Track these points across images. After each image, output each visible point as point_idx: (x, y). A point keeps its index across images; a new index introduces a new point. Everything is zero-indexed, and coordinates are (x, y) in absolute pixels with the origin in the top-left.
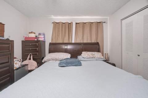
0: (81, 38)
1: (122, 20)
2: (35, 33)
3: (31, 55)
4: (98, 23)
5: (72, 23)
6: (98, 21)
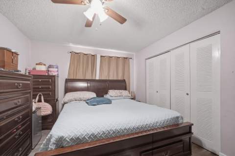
0: (106, 74)
1: (146, 59)
2: (45, 65)
3: (40, 95)
5: (96, 55)
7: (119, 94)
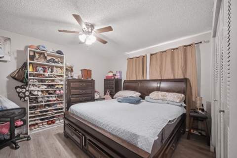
5: (146, 55)
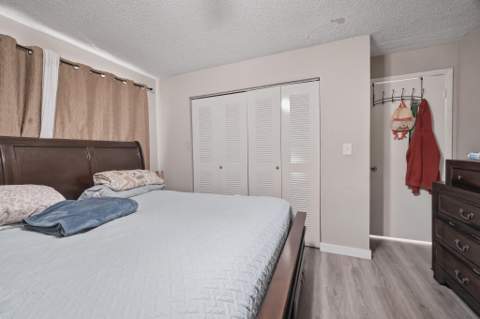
1: (192, 99)
4: (135, 85)
5: (41, 50)
6: (136, 82)
7: (137, 181)
